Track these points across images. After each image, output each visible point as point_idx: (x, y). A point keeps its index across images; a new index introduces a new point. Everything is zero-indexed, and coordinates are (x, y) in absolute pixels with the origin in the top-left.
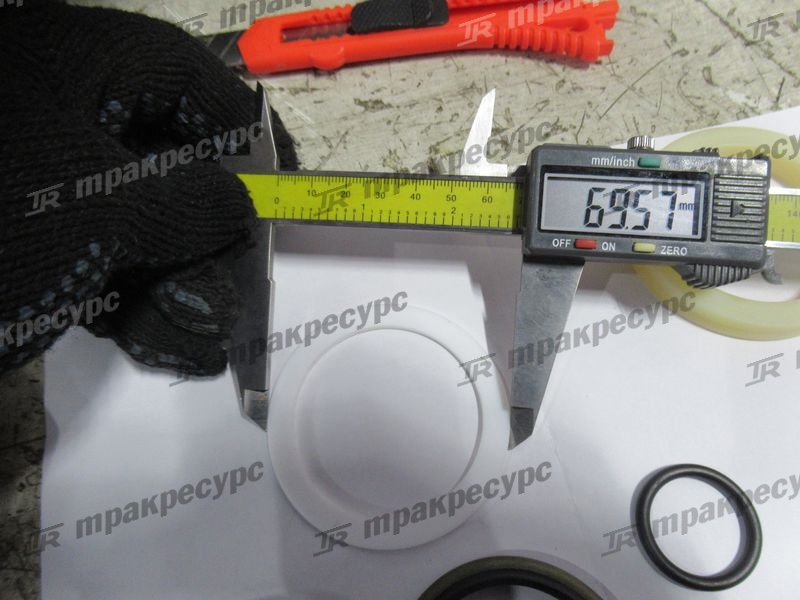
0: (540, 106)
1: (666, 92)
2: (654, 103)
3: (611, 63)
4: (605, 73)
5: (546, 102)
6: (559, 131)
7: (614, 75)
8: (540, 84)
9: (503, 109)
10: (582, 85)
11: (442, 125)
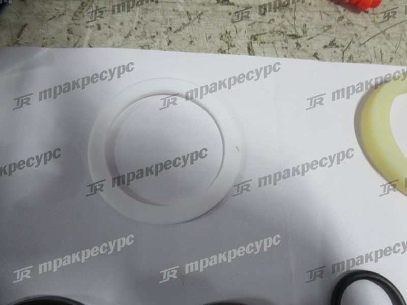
0: (326, 28)
1: (403, 40)
2: (395, 44)
3: (374, 14)
4: (369, 19)
5: (330, 27)
6: (333, 47)
7: (374, 21)
8: (328, 15)
9: (302, 24)
10: (353, 22)
11: (263, 24)
